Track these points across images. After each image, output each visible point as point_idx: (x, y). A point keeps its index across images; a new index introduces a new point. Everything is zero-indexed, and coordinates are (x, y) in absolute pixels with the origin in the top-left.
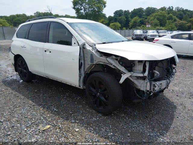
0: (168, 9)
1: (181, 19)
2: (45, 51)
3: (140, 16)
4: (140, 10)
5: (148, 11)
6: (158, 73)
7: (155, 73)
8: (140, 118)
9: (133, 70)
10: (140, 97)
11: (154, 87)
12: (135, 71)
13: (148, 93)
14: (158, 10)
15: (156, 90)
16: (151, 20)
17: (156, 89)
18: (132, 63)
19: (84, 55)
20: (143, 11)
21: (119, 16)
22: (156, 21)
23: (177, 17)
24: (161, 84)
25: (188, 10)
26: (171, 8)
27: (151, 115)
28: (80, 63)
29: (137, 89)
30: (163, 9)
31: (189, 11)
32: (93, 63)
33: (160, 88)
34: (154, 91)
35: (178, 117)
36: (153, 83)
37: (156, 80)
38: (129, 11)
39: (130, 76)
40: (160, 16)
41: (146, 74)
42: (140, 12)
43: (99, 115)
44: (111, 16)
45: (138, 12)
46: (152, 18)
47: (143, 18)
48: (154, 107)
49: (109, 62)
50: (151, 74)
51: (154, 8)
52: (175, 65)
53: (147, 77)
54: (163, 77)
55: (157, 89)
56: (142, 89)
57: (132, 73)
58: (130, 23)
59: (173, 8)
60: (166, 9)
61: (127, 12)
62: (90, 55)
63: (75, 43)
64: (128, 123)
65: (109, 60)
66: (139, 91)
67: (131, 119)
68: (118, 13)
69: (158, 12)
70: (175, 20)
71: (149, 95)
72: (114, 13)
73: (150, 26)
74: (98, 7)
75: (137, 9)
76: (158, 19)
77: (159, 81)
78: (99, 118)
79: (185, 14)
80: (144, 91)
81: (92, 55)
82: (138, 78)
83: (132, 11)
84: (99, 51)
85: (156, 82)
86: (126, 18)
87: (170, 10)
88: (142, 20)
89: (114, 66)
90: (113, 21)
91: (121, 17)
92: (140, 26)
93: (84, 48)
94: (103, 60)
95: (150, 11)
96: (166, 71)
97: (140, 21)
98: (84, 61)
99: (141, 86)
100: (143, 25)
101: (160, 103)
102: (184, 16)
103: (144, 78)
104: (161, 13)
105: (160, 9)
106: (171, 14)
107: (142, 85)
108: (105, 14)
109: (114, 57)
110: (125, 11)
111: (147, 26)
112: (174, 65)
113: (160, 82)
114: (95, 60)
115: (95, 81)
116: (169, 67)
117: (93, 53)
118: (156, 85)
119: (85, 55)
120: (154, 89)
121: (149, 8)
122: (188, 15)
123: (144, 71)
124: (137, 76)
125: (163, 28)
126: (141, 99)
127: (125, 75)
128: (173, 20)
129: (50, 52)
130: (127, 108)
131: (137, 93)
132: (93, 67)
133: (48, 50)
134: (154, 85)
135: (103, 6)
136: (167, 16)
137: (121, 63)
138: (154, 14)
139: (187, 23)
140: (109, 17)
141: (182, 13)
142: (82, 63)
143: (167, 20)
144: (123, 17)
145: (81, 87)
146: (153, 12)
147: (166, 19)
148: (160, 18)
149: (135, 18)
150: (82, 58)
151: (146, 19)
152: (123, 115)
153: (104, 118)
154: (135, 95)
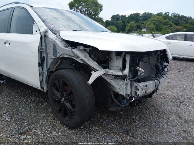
0: (164, 14)
1: (177, 24)
2: (5, 43)
3: (137, 21)
4: (137, 15)
5: (145, 16)
6: (143, 71)
7: (139, 70)
8: (119, 132)
9: (109, 67)
10: (119, 104)
11: (136, 90)
12: (112, 68)
13: (128, 98)
14: (155, 15)
15: (138, 95)
16: (148, 25)
17: (138, 92)
18: (107, 57)
19: (46, 46)
20: (140, 16)
21: (117, 20)
22: (152, 26)
23: (173, 22)
24: (146, 86)
25: (183, 16)
26: (168, 14)
27: (134, 128)
28: (42, 57)
29: (115, 92)
30: (159, 14)
31: (185, 17)
32: (57, 56)
33: (146, 92)
34: (136, 95)
35: (170, 132)
36: (136, 84)
37: (139, 81)
38: (126, 16)
39: (103, 74)
40: (156, 21)
41: (126, 72)
42: (137, 16)
43: (63, 128)
44: (108, 20)
45: (135, 17)
46: (148, 23)
47: (140, 23)
48: (140, 117)
49: (75, 54)
50: (134, 73)
51: (150, 14)
52: (168, 62)
53: (128, 76)
54: (150, 76)
55: (140, 93)
56: (121, 93)
57: (107, 70)
58: (126, 27)
59: (169, 14)
60: (162, 14)
61: (124, 17)
62: (52, 46)
63: (36, 31)
64: (100, 140)
65: (76, 51)
66: (117, 95)
67: (105, 135)
68: (116, 18)
69: (154, 18)
70: (171, 26)
71: (129, 102)
72: (111, 18)
73: (145, 30)
74: (94, 10)
75: (134, 14)
76: (154, 24)
77: (144, 82)
78: (62, 133)
79: (181, 20)
80: (123, 95)
81: (55, 46)
82: (116, 77)
83: (129, 16)
84: (64, 40)
85: (139, 84)
86: (123, 22)
87: (166, 16)
88: (139, 25)
89: (81, 60)
90: (110, 25)
91: (117, 21)
92: (136, 30)
93: (46, 36)
94: (68, 51)
95: (147, 16)
96: (155, 69)
97: (137, 26)
98: (47, 54)
99: (120, 89)
100: (139, 30)
101: (148, 112)
102: (180, 22)
103: (123, 77)
104: (158, 18)
105: (156, 14)
106: (167, 20)
107: (122, 88)
108: (102, 19)
109: (82, 47)
110: (122, 16)
111: (143, 30)
112: (166, 63)
113: (146, 83)
114: (59, 53)
115: (59, 81)
116: (159, 64)
117: (56, 42)
118: (138, 87)
119: (48, 46)
120: (136, 93)
121: (145, 13)
122: (184, 21)
123: (124, 68)
124: (114, 74)
125: (159, 33)
126: (120, 106)
127: (97, 72)
128: (169, 26)
129: (9, 44)
130: (105, 118)
131: (114, 97)
132: (58, 63)
133: (7, 41)
134: (136, 87)
135: (100, 10)
136: (164, 21)
137: (92, 56)
138: (151, 19)
139: (183, 29)
140: (106, 21)
141: (178, 18)
142: (44, 56)
143: (163, 26)
144: (120, 22)
145: (45, 90)
146: (150, 18)
147: (163, 24)
148: (157, 23)
149: (132, 22)
150: (44, 50)
151: (143, 23)
152: (97, 128)
153: (69, 132)
154: (113, 101)
